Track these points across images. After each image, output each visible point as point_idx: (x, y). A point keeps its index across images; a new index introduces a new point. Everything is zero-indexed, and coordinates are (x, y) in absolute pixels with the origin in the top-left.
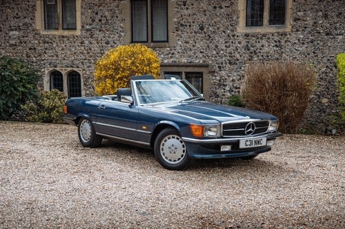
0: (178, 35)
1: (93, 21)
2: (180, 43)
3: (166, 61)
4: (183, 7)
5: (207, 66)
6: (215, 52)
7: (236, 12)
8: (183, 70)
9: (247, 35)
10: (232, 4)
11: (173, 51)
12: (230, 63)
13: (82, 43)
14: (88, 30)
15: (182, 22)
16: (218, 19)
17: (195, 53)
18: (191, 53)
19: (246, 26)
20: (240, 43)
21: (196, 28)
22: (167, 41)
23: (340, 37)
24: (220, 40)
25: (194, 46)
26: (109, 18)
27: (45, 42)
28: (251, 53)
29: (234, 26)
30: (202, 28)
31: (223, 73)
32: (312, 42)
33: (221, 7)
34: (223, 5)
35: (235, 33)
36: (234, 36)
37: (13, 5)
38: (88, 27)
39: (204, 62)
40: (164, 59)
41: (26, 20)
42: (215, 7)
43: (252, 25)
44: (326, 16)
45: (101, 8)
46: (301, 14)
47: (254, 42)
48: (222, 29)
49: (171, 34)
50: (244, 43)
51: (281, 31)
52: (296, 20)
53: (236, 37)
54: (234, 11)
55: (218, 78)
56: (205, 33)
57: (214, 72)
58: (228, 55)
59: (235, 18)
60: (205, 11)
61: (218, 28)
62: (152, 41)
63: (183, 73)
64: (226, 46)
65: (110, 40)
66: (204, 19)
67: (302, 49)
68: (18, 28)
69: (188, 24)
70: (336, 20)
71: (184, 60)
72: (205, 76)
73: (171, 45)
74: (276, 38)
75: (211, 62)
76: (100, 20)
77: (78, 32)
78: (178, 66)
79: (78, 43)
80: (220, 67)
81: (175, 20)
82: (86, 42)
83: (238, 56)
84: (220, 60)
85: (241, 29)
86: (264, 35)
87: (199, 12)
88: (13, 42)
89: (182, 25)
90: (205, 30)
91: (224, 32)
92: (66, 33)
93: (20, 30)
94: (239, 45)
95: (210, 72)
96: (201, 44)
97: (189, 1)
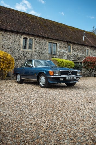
0: (3, 49)
4: (4, 40)
7: (20, 44)
9: (23, 51)
10: (20, 41)
12: (19, 60)
15: (4, 45)
16: (16, 45)
20: (22, 53)
21: (9, 47)
23: (44, 54)
24: (16, 52)
28: (24, 57)
29: (20, 48)
30: (11, 48)
31: (17, 62)
32: (38, 55)
33: (16, 42)
34: (17, 41)
35: (20, 50)
42: (15, 42)
43: (24, 48)
44: (41, 49)
46: (36, 47)
47: (25, 53)
48: (17, 49)
51: (32, 51)
52: (35, 49)
53: (20, 52)
59: (20, 46)
60: (11, 42)
64: (18, 54)
67: (36, 57)
69: (6, 46)
70: (43, 50)
74: (31, 53)
80: (16, 61)
81: (2, 44)
83: (21, 57)
85: (22, 49)
86: (28, 52)
89: (4, 46)
97: (7, 38)
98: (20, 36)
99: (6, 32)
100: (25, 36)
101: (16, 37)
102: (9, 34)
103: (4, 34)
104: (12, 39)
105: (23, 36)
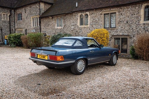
0: (119, 25)
1: (93, 22)
2: (120, 28)
3: (115, 34)
4: (121, 15)
5: (129, 36)
6: (132, 31)
7: (140, 16)
8: (121, 37)
9: (144, 24)
10: (139, 13)
11: (117, 31)
13: (90, 29)
14: (91, 25)
15: (121, 21)
16: (133, 19)
17: (125, 31)
18: (123, 31)
19: (144, 20)
20: (141, 27)
21: (125, 22)
22: (115, 27)
24: (134, 26)
25: (124, 29)
26: (98, 21)
27: (80, 29)
28: (146, 30)
29: (139, 21)
30: (127, 22)
31: (135, 38)
33: (134, 14)
34: (135, 13)
35: (139, 23)
36: (139, 24)
37: (72, 19)
38: (91, 24)
39: (128, 34)
40: (114, 33)
41: (76, 23)
42: (132, 15)
45: (95, 18)
47: (147, 26)
49: (117, 25)
50: (143, 27)
53: (140, 25)
54: (139, 16)
55: (133, 40)
56: (128, 24)
57: (131, 38)
58: (137, 31)
59: (139, 18)
60: (128, 16)
61: (133, 22)
62: (111, 28)
63: (121, 39)
64: (136, 28)
65: (98, 28)
66: (128, 19)
68: (73, 25)
69: (123, 21)
71: (121, 34)
72: (128, 39)
73: (117, 28)
75: (130, 34)
76: (95, 22)
77: (89, 26)
78: (119, 36)
79: (88, 29)
80: (133, 36)
81: (118, 20)
82: (91, 29)
83: (141, 32)
84: (134, 34)
85: (142, 21)
87: (127, 16)
88: (72, 30)
90: (128, 23)
91: (135, 23)
92: (86, 26)
93: (74, 26)
94: (141, 28)
95: (130, 38)
96: (127, 28)
97: (123, 13)
98: (139, 6)
99: (122, 7)
100: (146, 4)
101: (134, 9)
102: (125, 8)
103: (120, 10)
104: (129, 12)
105: (143, 6)
